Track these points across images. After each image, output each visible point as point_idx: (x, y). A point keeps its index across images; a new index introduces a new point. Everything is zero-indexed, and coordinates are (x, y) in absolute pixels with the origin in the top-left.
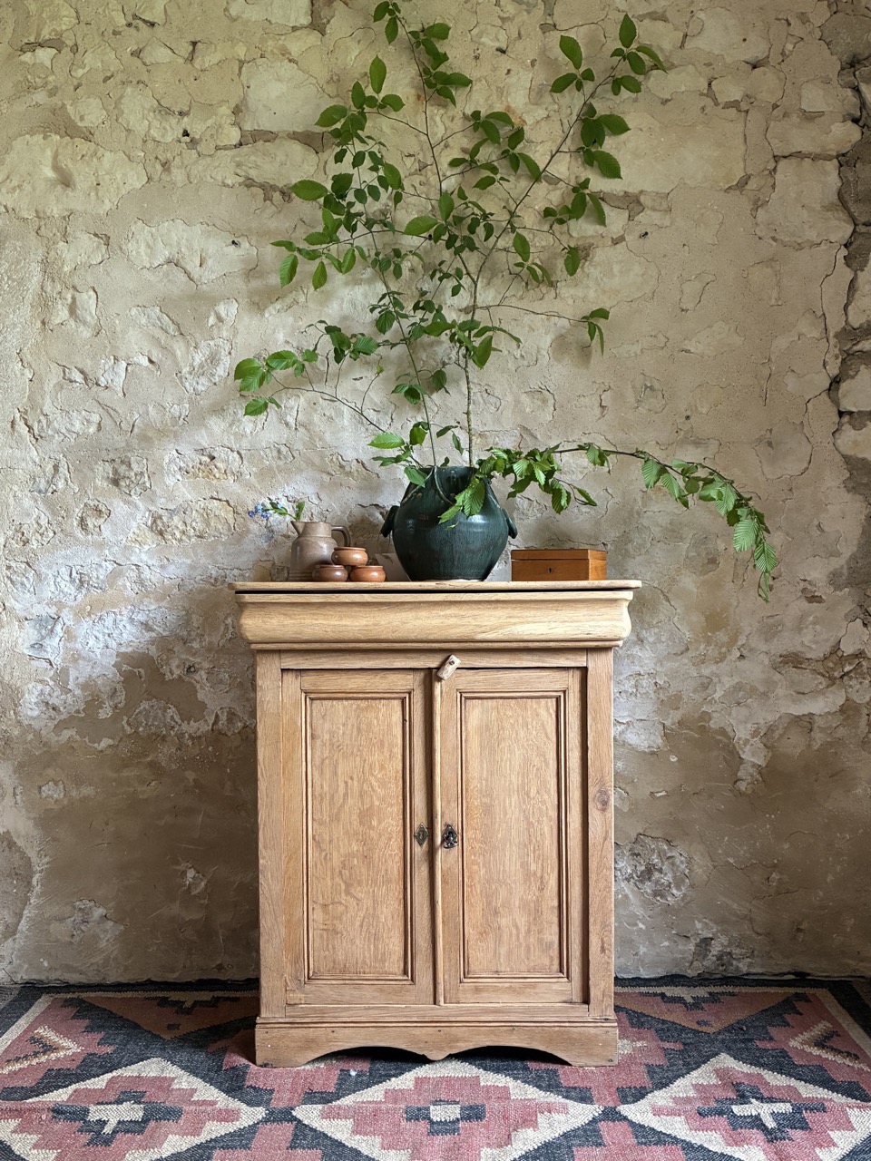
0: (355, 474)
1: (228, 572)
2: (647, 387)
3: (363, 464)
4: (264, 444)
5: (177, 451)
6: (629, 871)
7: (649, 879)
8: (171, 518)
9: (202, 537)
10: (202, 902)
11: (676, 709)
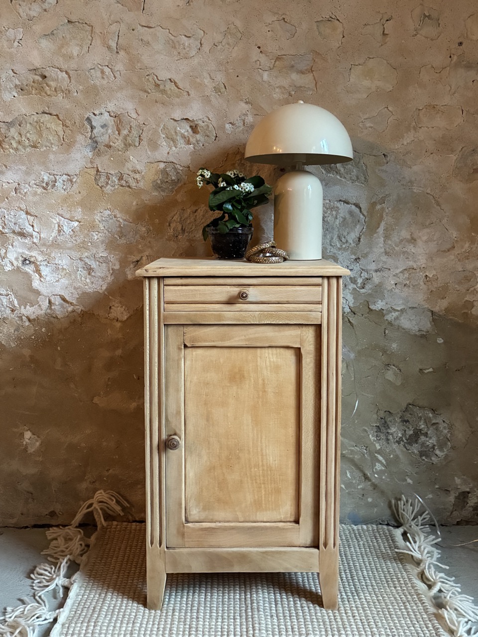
0: (169, 92)
1: (57, 177)
2: (425, 16)
3: (175, 83)
4: (89, 66)
5: (13, 70)
6: (400, 435)
7: (416, 442)
8: (9, 130)
9: (35, 147)
10: (37, 459)
11: (443, 298)
